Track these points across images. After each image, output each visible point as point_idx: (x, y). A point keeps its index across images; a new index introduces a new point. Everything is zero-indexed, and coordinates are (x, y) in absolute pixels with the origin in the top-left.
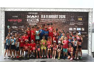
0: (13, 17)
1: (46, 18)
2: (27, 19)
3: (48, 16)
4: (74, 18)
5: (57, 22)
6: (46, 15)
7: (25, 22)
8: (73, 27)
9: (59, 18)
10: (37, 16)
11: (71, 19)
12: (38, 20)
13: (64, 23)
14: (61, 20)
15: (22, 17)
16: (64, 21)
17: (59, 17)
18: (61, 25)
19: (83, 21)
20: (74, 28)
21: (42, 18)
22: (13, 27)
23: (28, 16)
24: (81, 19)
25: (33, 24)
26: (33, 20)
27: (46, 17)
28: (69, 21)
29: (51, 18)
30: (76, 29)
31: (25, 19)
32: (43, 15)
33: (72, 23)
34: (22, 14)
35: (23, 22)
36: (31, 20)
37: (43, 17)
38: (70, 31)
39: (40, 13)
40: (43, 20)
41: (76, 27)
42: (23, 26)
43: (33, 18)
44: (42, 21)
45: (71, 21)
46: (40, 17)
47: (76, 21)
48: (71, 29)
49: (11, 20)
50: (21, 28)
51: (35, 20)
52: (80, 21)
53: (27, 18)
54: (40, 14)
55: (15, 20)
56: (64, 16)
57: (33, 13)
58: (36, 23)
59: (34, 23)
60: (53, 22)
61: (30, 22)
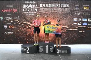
0: (7, 6)
1: (46, 8)
2: (24, 9)
3: (48, 5)
4: (79, 7)
5: (59, 12)
6: (45, 4)
7: (21, 12)
8: (78, 17)
9: (61, 7)
10: (35, 5)
11: (75, 8)
12: (36, 10)
13: (67, 13)
14: (64, 9)
15: (17, 7)
16: (67, 10)
17: (60, 5)
19: (89, 10)
20: (79, 19)
21: (41, 8)
22: (7, 19)
23: (24, 5)
24: (87, 8)
25: (31, 14)
26: (30, 10)
27: (45, 6)
29: (51, 8)
30: (82, 20)
31: (21, 8)
32: (42, 4)
33: (76, 13)
34: (17, 3)
35: (19, 12)
36: (28, 10)
37: (42, 6)
38: (75, 22)
39: (39, 1)
40: (42, 9)
41: (81, 17)
42: (19, 17)
43: (30, 7)
44: (41, 11)
45: (76, 11)
46: (39, 6)
47: (82, 11)
48: (75, 20)
49: (5, 11)
50: (16, 19)
51: (33, 10)
52: (86, 10)
53: (24, 7)
54: (38, 3)
55: (9, 11)
56: (67, 5)
57: (31, 2)
58: (34, 13)
59: (31, 13)
60: (54, 12)
61: (27, 12)
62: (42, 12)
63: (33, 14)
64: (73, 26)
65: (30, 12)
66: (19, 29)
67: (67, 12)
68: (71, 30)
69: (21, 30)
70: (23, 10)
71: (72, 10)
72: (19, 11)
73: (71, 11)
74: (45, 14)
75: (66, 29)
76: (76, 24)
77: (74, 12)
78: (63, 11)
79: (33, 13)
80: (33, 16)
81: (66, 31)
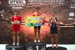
5: (52, 5)
12: (24, 2)
13: (62, 7)
18: (58, 9)
25: (18, 8)
28: (69, 3)
33: (73, 6)
36: (14, 2)
38: (71, 17)
42: (3, 11)
44: (30, 4)
45: (72, 3)
48: (72, 14)
51: (20, 2)
58: (22, 6)
59: (19, 6)
60: (45, 5)
61: (13, 4)
62: (32, 5)
63: (21, 8)
64: (69, 22)
65: (17, 5)
66: (4, 25)
67: (61, 5)
68: (67, 26)
69: (6, 27)
70: (8, 2)
71: (68, 2)
72: (3, 3)
73: (66, 4)
74: (35, 7)
75: (60, 26)
76: (72, 19)
77: (70, 5)
78: (57, 3)
79: (20, 6)
80: (21, 10)
81: (60, 28)
